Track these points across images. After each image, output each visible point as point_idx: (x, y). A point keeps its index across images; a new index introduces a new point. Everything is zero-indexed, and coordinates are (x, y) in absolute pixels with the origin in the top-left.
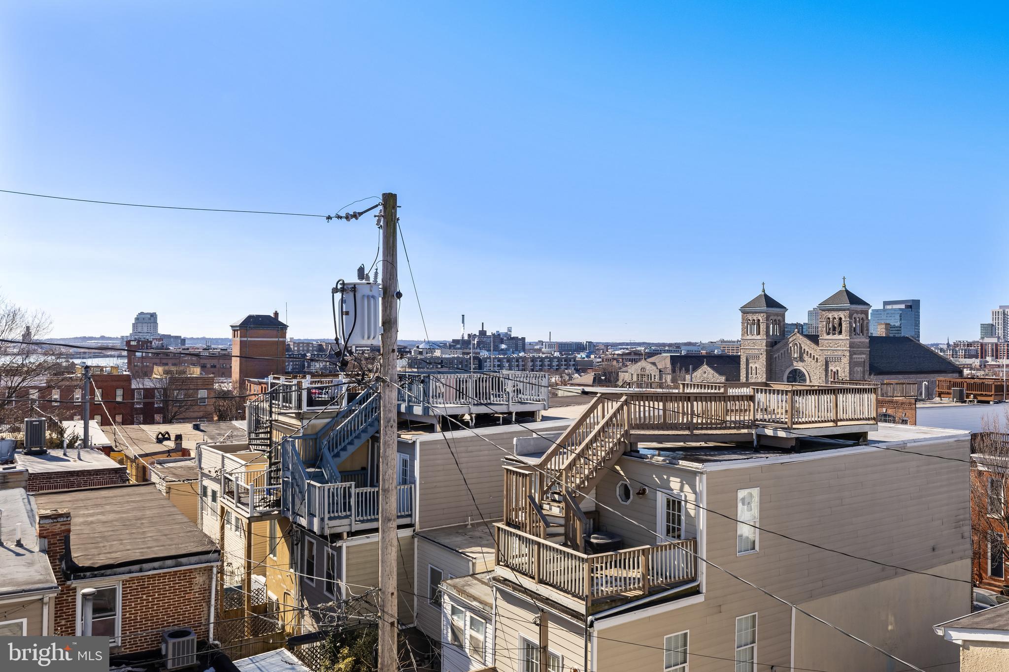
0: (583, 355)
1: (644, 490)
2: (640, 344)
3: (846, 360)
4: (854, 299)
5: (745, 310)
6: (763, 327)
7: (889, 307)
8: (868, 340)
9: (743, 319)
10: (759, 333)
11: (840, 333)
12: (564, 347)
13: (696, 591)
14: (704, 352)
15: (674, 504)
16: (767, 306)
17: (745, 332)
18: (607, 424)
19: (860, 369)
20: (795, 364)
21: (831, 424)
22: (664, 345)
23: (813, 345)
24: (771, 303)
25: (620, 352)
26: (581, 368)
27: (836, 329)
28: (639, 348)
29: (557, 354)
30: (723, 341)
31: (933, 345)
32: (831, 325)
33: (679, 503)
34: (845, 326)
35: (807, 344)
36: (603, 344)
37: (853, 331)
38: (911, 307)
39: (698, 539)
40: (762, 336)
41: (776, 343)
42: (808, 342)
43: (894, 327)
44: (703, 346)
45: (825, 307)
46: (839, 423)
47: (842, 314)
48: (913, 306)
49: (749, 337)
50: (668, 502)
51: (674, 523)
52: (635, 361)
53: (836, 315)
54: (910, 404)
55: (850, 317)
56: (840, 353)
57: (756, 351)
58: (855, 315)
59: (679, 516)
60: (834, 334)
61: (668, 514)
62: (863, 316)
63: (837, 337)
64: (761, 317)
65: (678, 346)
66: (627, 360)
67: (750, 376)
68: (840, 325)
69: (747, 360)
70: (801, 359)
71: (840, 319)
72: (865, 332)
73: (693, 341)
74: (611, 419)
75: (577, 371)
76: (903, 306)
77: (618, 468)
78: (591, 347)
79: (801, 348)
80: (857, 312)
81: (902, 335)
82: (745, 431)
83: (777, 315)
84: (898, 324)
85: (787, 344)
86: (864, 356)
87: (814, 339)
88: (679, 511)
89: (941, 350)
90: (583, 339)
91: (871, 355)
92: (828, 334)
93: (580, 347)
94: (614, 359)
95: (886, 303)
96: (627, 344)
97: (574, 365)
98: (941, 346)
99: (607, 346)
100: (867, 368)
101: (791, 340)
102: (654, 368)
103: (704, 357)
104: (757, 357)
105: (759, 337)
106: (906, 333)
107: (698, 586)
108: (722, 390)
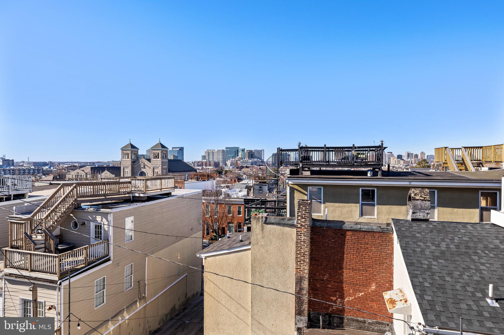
0: (47, 167)
1: (84, 223)
2: (76, 163)
3: (160, 168)
4: (163, 146)
5: (123, 149)
6: (130, 156)
7: (174, 149)
8: (168, 161)
9: (122, 153)
10: (128, 158)
11: (158, 158)
12: (35, 164)
13: (109, 260)
14: (105, 166)
15: (99, 227)
16: (132, 148)
17: (123, 157)
18: (66, 197)
19: (165, 171)
20: (142, 169)
21: (159, 190)
22: (87, 163)
23: (149, 163)
24: (133, 147)
25: (66, 166)
26: (46, 173)
27: (157, 157)
28: (75, 164)
29: (33, 167)
30: (113, 161)
31: (188, 162)
32: (155, 155)
33: (101, 226)
34: (160, 156)
35: (146, 162)
36: (57, 162)
37: (163, 157)
38: (181, 149)
39: (109, 239)
40: (130, 159)
41: (135, 162)
42: (147, 161)
43: (176, 156)
44: (105, 163)
45: (153, 149)
46: (162, 190)
47: (159, 152)
48: (182, 149)
49: (125, 159)
50: (96, 226)
51: (98, 234)
52: (74, 170)
53: (157, 152)
54: (183, 182)
55: (162, 152)
56: (158, 165)
57: (127, 165)
58: (163, 152)
59: (101, 231)
60: (156, 158)
61: (96, 231)
62: (166, 152)
63: (157, 159)
64: (129, 152)
65: (94, 163)
66: (69, 169)
67: (125, 174)
68: (158, 155)
69: (124, 168)
70: (144, 168)
71: (158, 153)
72: (167, 158)
73: (100, 161)
74: (68, 194)
75: (44, 174)
76: (178, 149)
77: (71, 215)
78: (51, 164)
79: (144, 163)
80: (164, 151)
81: (178, 159)
82: (128, 195)
83: (135, 151)
84: (177, 155)
85: (139, 162)
86: (166, 166)
87: (149, 160)
88: (101, 229)
89: (190, 164)
90: (47, 161)
91: (169, 166)
92: (154, 158)
93: (45, 164)
94: (63, 169)
95: (173, 148)
96: (70, 162)
97: (42, 172)
98: (190, 163)
99: (59, 163)
100: (167, 170)
101: (140, 161)
102: (83, 172)
103: (105, 167)
104: (128, 167)
105: (128, 160)
106: (179, 158)
107: (110, 257)
108: (118, 180)
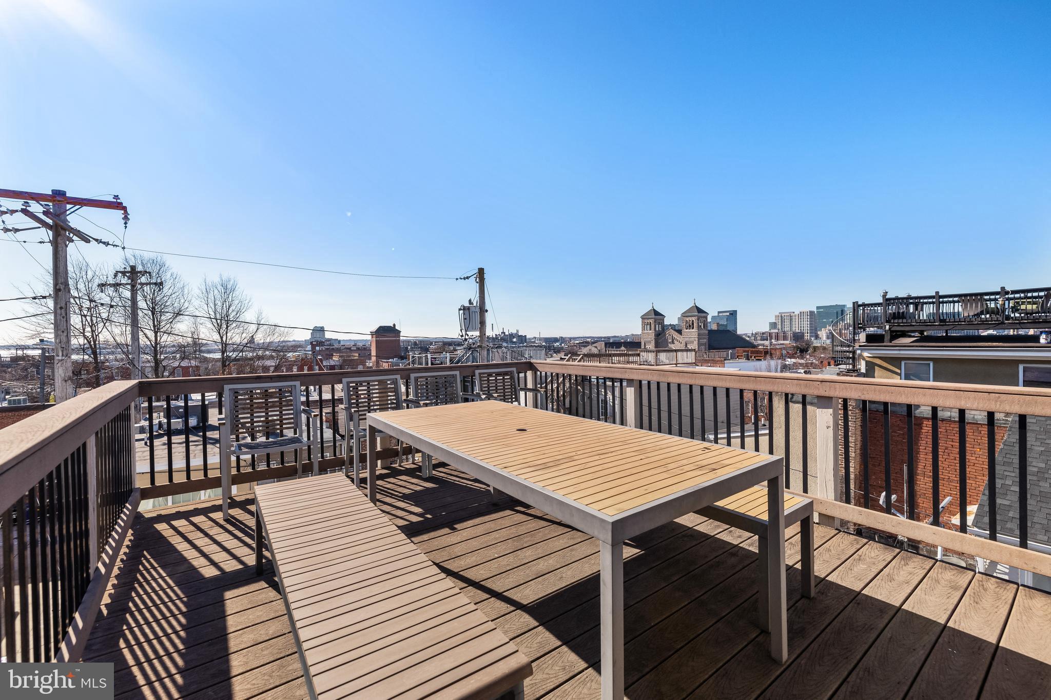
0: (558, 344)
2: (588, 338)
3: (696, 343)
4: (700, 310)
5: (643, 318)
6: (653, 326)
7: (721, 314)
8: (707, 332)
9: (642, 322)
10: (650, 330)
11: (693, 328)
12: (547, 340)
14: (623, 341)
16: (655, 315)
17: (643, 329)
19: (703, 347)
20: (670, 345)
22: (601, 338)
23: (679, 335)
24: (656, 313)
25: (578, 342)
26: (557, 351)
27: (691, 326)
28: (588, 340)
29: (544, 344)
30: (633, 335)
31: (744, 334)
32: (688, 324)
34: (695, 324)
35: (676, 335)
36: (569, 338)
37: (699, 327)
38: (732, 314)
40: (653, 331)
41: (660, 334)
42: (677, 334)
43: (724, 325)
44: (622, 338)
45: (684, 315)
47: (694, 319)
48: (733, 314)
49: (646, 332)
52: (586, 346)
53: (691, 319)
54: (722, 361)
55: (698, 320)
56: (693, 339)
57: (649, 339)
58: (701, 319)
60: (690, 329)
62: (705, 319)
63: (691, 330)
64: (652, 321)
65: (609, 338)
66: (581, 346)
68: (693, 324)
69: (645, 344)
70: (673, 343)
71: (693, 321)
72: (706, 327)
73: (617, 335)
75: (555, 352)
76: (728, 314)
78: (562, 340)
79: (673, 336)
80: (702, 317)
81: (728, 329)
83: (660, 319)
84: (725, 323)
85: (665, 335)
86: (705, 340)
87: (679, 332)
89: (749, 337)
90: (558, 336)
91: (709, 340)
92: (687, 329)
93: (556, 340)
94: (575, 346)
95: (719, 312)
96: (582, 338)
97: (553, 349)
98: (749, 335)
99: (571, 339)
100: (707, 346)
101: (667, 333)
102: (596, 349)
103: (622, 343)
104: (650, 342)
105: (651, 332)
106: (730, 328)
